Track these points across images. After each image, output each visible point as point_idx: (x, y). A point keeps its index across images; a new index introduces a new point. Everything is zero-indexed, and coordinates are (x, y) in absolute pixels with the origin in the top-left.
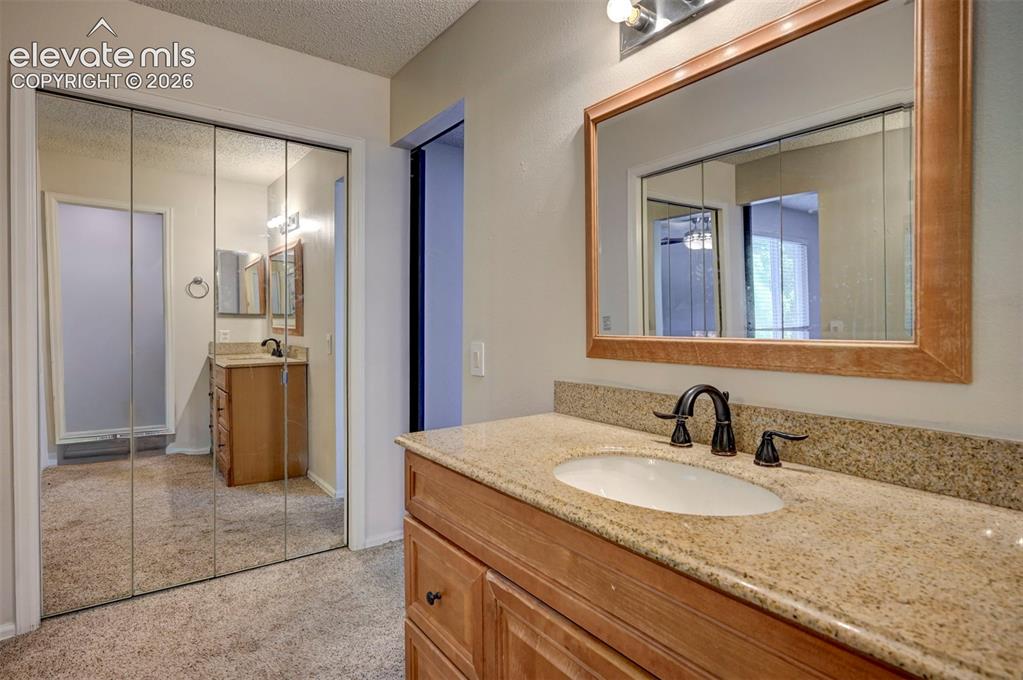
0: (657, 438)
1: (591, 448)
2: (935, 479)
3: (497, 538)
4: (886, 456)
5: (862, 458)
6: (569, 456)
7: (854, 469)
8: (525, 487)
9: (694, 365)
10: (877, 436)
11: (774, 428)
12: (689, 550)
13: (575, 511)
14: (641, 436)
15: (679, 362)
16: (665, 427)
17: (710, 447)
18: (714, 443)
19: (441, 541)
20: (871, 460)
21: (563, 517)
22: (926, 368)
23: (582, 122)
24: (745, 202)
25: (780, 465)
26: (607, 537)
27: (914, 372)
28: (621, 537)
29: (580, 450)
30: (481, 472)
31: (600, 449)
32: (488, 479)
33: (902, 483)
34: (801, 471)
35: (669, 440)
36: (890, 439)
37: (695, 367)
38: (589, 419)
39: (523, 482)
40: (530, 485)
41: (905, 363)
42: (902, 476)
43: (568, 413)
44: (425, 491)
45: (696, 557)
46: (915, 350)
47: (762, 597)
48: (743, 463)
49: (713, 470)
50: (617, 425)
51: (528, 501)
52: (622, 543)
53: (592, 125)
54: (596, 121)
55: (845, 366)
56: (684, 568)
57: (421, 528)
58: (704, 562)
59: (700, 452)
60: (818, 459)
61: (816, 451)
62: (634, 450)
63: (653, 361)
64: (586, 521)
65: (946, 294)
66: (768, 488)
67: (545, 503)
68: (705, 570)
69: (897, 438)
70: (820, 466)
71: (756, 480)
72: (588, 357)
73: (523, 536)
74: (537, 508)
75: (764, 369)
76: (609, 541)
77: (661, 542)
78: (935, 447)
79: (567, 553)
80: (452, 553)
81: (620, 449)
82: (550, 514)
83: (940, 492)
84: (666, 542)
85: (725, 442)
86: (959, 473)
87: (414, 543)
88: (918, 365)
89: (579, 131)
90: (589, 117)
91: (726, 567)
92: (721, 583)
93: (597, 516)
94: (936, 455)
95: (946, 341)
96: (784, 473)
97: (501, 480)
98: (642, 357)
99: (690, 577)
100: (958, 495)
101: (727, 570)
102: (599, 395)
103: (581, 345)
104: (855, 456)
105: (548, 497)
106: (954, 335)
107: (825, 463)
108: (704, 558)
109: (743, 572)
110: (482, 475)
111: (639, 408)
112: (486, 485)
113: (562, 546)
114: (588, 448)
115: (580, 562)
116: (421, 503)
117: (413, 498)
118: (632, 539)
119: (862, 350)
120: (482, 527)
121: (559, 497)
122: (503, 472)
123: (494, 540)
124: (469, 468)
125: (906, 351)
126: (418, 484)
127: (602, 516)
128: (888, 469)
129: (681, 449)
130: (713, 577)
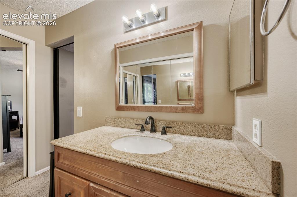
0: (136, 130)
1: (120, 136)
2: (197, 133)
3: (94, 171)
4: (187, 129)
5: (183, 130)
6: (115, 139)
7: (181, 133)
8: (105, 154)
9: (146, 111)
10: (186, 125)
11: (164, 126)
12: (163, 167)
13: (124, 160)
14: (132, 130)
15: (141, 111)
16: (137, 127)
17: (150, 131)
18: (151, 130)
19: (71, 175)
20: (185, 131)
21: (120, 163)
22: (196, 111)
23: (114, 47)
24: (142, 75)
25: (166, 134)
26: (137, 167)
27: (193, 111)
28: (141, 167)
29: (117, 137)
30: (87, 151)
31: (122, 136)
32: (91, 153)
33: (191, 135)
34: (171, 135)
35: (140, 131)
36: (188, 126)
37: (146, 112)
38: (116, 127)
39: (104, 152)
40: (107, 153)
41: (192, 109)
42: (191, 133)
43: (110, 126)
44: (63, 158)
45: (166, 169)
46: (194, 107)
47: (187, 178)
48: (158, 135)
49: (152, 137)
50: (124, 128)
51: (107, 159)
52: (142, 168)
53: (117, 48)
54: (118, 48)
55: (180, 110)
56: (163, 173)
57: (62, 171)
58: (168, 170)
59: (147, 133)
60: (174, 132)
61: (173, 130)
62: (131, 135)
63: (135, 111)
64: (129, 163)
65: (199, 95)
66: (166, 141)
67: (113, 158)
68: (170, 173)
69: (189, 125)
70: (174, 133)
71: (163, 139)
72: (116, 110)
73: (104, 170)
74: (110, 161)
75: (162, 112)
76: (138, 168)
77: (154, 166)
78: (197, 127)
79: (121, 173)
80: (76, 178)
81: (128, 135)
82: (116, 162)
83: (198, 136)
84: (156, 166)
85: (153, 130)
86: (201, 132)
87: (59, 177)
88: (194, 110)
89: (113, 49)
90: (116, 46)
91: (175, 171)
92: (175, 176)
93: (132, 161)
94: (197, 128)
95: (199, 105)
96: (168, 136)
97: (96, 153)
98: (132, 110)
99: (166, 176)
100: (201, 136)
101: (175, 172)
102: (119, 120)
103: (114, 107)
104: (181, 130)
105: (114, 156)
106: (201, 103)
107: (175, 133)
108: (168, 169)
109: (180, 171)
110: (88, 152)
111: (130, 123)
112: (90, 155)
113: (119, 171)
114: (119, 136)
115: (126, 175)
116: (62, 163)
117: (58, 162)
118: (146, 167)
119: (184, 107)
120: (88, 169)
121: (117, 156)
122: (96, 149)
123: (93, 172)
124: (83, 150)
125: (193, 107)
126: (60, 157)
127: (133, 160)
128: (188, 132)
129: (143, 133)
130: (172, 175)
